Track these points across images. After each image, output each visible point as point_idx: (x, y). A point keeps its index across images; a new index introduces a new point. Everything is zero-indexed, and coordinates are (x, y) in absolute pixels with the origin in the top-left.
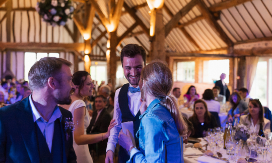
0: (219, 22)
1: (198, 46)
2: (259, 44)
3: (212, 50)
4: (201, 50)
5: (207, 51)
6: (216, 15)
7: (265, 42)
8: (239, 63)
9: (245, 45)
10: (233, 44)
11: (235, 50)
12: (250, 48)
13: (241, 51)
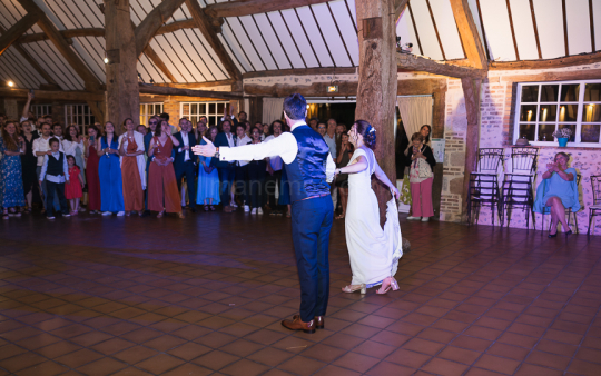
0: (219, 35)
1: (169, 76)
2: (285, 79)
3: (197, 84)
4: (174, 82)
5: (188, 84)
6: (215, 23)
7: (294, 76)
8: (252, 108)
9: (262, 78)
10: (241, 77)
11: (246, 86)
12: (271, 84)
13: (256, 88)
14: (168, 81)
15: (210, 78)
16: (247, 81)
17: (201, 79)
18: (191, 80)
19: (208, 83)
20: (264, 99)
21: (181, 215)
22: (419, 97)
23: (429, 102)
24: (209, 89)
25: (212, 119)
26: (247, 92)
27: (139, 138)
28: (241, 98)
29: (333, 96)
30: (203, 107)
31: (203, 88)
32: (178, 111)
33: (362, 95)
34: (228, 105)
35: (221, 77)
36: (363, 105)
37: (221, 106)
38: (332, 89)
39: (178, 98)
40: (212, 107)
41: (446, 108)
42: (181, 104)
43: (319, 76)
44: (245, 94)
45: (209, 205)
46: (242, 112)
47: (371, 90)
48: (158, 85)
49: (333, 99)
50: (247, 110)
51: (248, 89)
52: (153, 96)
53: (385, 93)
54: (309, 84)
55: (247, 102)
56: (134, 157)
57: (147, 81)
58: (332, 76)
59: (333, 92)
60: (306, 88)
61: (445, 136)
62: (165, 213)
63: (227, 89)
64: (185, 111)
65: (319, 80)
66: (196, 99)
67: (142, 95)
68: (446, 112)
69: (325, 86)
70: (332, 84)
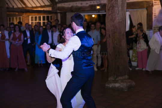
1: (24, 4)
2: (76, 4)
3: (37, 7)
4: (27, 7)
5: (33, 7)
7: (80, 2)
8: (61, 17)
9: (66, 4)
10: (56, 3)
11: (59, 7)
12: (70, 6)
13: (63, 8)
14: (24, 6)
15: (43, 4)
16: (59, 5)
17: (38, 5)
18: (34, 5)
19: (42, 7)
20: (67, 13)
21: (26, 69)
22: (140, 10)
23: (145, 12)
24: (42, 9)
25: (44, 23)
26: (59, 10)
27: (6, 33)
28: (56, 13)
29: (99, 10)
30: (40, 18)
31: (40, 9)
32: (29, 20)
33: (109, 10)
34: (51, 16)
35: (47, 3)
36: (109, 15)
37: (48, 17)
38: (98, 7)
39: (28, 14)
40: (44, 18)
41: (153, 15)
42: (30, 17)
43: (92, 2)
44: (58, 11)
45: (40, 64)
46: (57, 20)
47: (113, 7)
48: (19, 8)
49: (99, 12)
50: (59, 19)
51: (59, 9)
52: (17, 13)
53: (120, 8)
54: (88, 5)
55: (59, 15)
56: (4, 42)
57: (11, 6)
58: (98, 1)
59: (99, 9)
60: (86, 7)
61: (153, 28)
62: (19, 69)
63: (50, 9)
64: (32, 20)
65: (92, 3)
66: (36, 14)
67: (8, 13)
68: (153, 17)
69: (95, 6)
70: (98, 5)
